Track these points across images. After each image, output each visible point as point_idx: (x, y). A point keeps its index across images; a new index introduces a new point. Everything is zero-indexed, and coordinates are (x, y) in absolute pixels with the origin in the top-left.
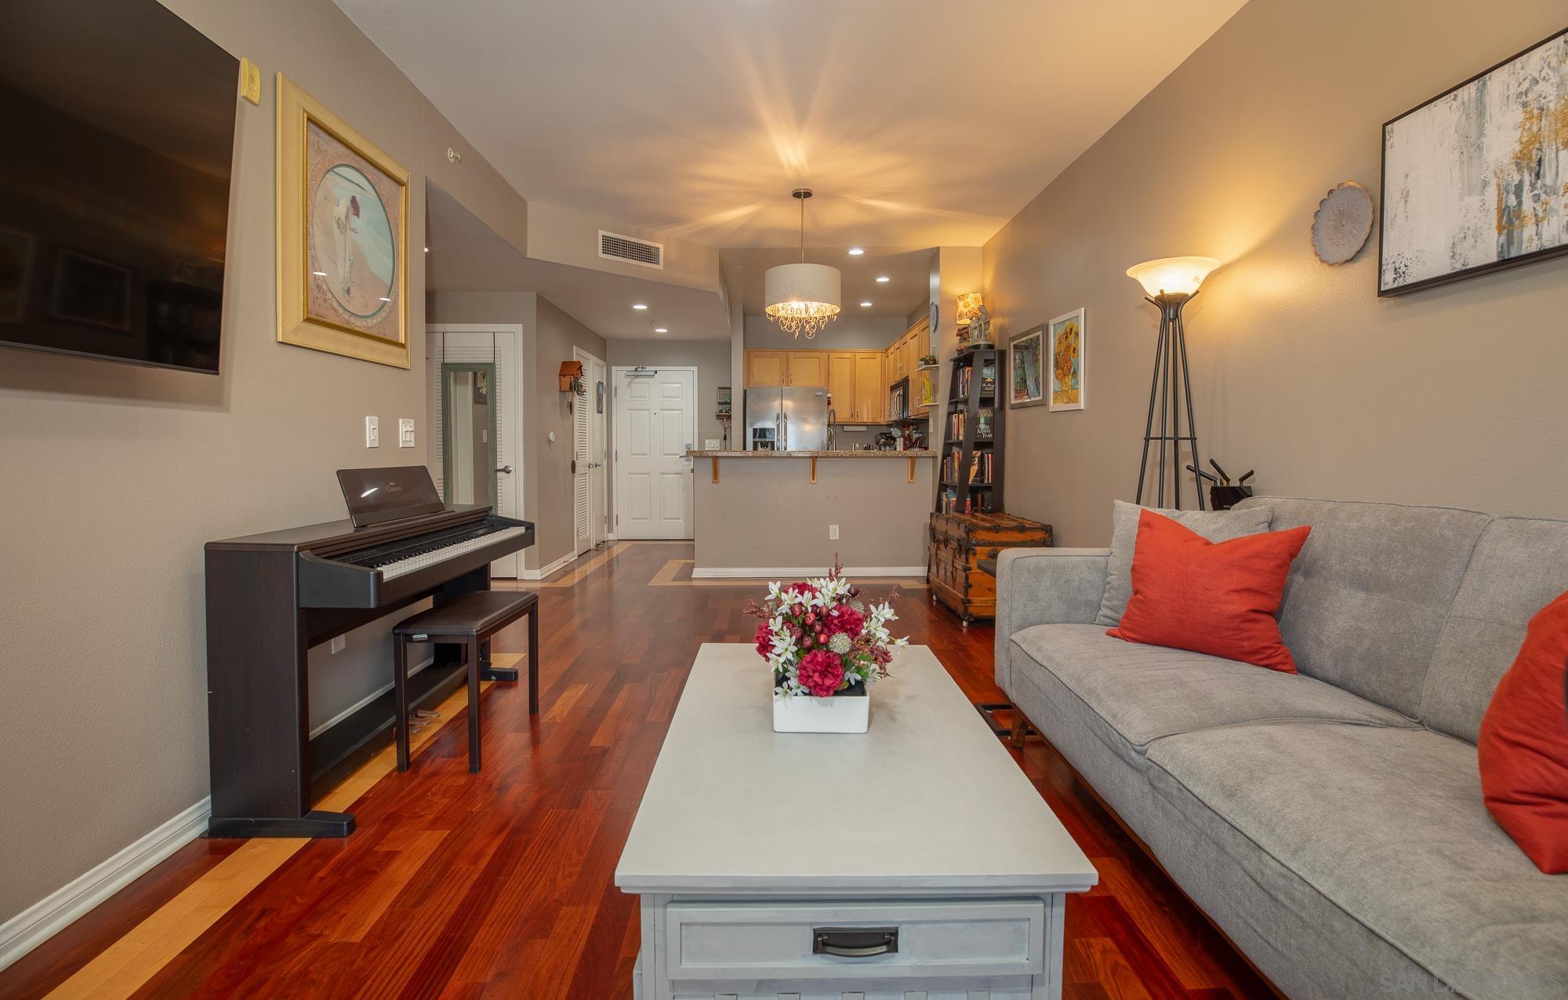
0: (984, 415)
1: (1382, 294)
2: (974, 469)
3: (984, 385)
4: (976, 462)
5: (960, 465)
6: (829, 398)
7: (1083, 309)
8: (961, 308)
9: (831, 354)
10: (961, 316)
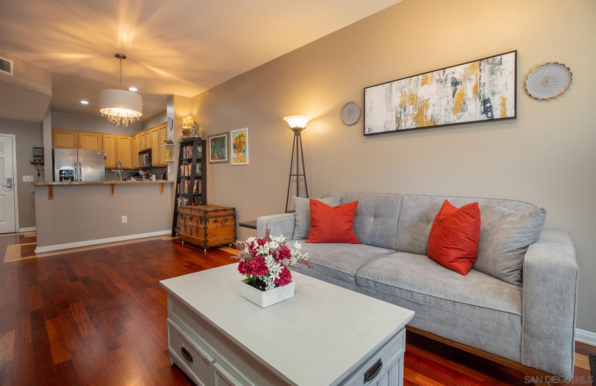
0: (198, 166)
1: (365, 135)
2: (195, 187)
3: (198, 154)
4: (195, 185)
5: (188, 186)
6: (105, 156)
7: (248, 128)
8: (185, 121)
9: (105, 136)
10: (185, 125)
